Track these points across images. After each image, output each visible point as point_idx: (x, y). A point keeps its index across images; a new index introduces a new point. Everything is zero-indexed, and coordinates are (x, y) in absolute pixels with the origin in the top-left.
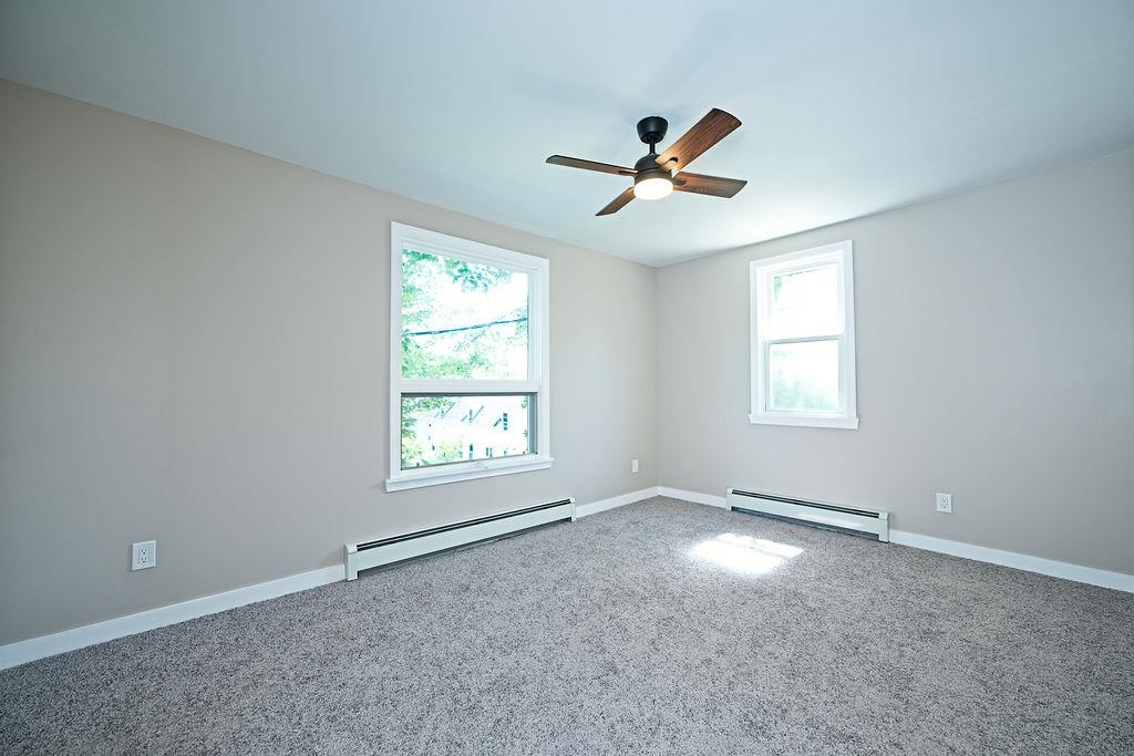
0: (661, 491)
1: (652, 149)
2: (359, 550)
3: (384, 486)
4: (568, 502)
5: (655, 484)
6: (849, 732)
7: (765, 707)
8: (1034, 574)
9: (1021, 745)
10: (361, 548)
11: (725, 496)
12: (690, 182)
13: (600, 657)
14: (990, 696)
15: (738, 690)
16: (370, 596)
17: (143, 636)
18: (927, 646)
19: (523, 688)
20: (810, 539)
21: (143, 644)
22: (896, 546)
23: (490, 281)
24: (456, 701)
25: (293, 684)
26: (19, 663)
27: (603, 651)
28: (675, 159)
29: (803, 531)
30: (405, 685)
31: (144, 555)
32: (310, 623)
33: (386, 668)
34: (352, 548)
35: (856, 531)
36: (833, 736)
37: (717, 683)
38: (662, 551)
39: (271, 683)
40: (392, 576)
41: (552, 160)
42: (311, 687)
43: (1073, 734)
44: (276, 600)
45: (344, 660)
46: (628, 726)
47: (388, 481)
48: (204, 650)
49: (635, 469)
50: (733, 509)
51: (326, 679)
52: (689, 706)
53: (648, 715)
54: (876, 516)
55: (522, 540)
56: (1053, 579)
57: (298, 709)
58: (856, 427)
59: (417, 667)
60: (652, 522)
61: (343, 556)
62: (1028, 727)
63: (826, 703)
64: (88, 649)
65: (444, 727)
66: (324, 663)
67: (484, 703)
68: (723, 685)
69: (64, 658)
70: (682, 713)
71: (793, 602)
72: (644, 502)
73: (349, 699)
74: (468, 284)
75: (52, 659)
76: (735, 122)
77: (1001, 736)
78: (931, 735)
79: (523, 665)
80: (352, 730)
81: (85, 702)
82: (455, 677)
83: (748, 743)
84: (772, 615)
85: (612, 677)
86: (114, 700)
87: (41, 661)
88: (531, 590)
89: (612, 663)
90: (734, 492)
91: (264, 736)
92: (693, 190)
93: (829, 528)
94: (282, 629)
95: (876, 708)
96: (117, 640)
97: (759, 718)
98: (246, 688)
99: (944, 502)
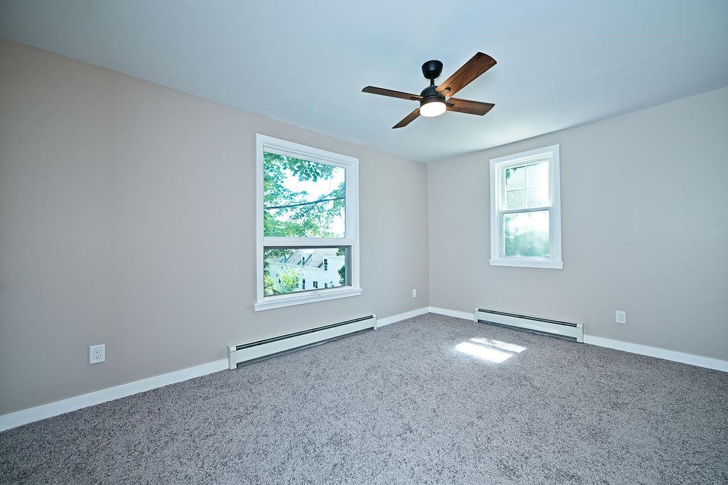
0: (431, 309)
1: (432, 83)
2: (237, 349)
3: (253, 308)
4: (371, 317)
5: (427, 305)
6: (572, 472)
7: (514, 456)
8: (682, 364)
9: (689, 481)
10: (238, 348)
11: (474, 313)
12: (457, 105)
13: (400, 421)
14: (663, 447)
15: (494, 443)
16: (245, 380)
17: (98, 407)
18: (617, 413)
19: (350, 442)
20: (532, 341)
21: (98, 412)
22: (588, 345)
23: (318, 174)
24: (306, 452)
25: (197, 439)
26: (16, 426)
27: (402, 417)
28: (449, 89)
29: (526, 336)
30: (272, 441)
31: (98, 354)
32: (207, 398)
33: (259, 429)
34: (233, 348)
35: (561, 336)
36: (562, 475)
37: (479, 439)
38: (435, 349)
39: (183, 439)
40: (259, 366)
41: (366, 90)
42: (210, 441)
43: (723, 474)
44: (184, 383)
45: (230, 423)
46: (422, 468)
47: (256, 304)
48: (138, 416)
49: (414, 295)
50: (479, 321)
51: (219, 436)
52: (462, 455)
53: (435, 461)
54: (575, 326)
55: (343, 342)
56: (695, 367)
57: (201, 457)
58: (562, 268)
59: (279, 428)
60: (426, 330)
61: (228, 354)
62: (692, 469)
63: (554, 452)
64: (62, 416)
65: (299, 469)
66: (217, 426)
67: (324, 453)
68: (483, 439)
69: (46, 422)
70: (458, 459)
71: (524, 383)
72: (420, 317)
73: (235, 450)
74: (304, 175)
75: (38, 423)
76: (492, 62)
77: (674, 475)
78: (627, 475)
79: (349, 427)
80: (238, 471)
81: (60, 452)
82: (305, 435)
83: (504, 480)
84: (511, 392)
85: (409, 434)
86: (79, 451)
87: (31, 424)
88: (351, 375)
89: (408, 425)
90: (480, 310)
91: (179, 475)
92: (459, 110)
93: (543, 334)
94: (188, 402)
95: (587, 455)
96: (80, 410)
97: (510, 463)
98: (166, 443)
99: (621, 316)
